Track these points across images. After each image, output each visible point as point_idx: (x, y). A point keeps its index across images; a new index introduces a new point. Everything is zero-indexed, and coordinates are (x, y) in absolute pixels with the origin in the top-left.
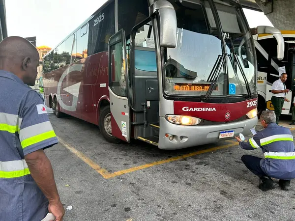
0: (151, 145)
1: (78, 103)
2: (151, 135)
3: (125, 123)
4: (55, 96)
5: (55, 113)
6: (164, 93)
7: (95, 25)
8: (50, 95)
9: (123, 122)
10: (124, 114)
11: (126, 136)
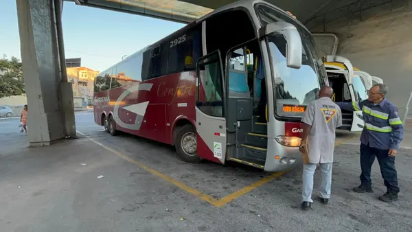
0: (250, 166)
1: (143, 122)
2: (244, 155)
3: (220, 144)
4: (110, 114)
5: (108, 131)
6: (275, 113)
7: (171, 46)
8: (104, 114)
9: (215, 143)
10: (219, 134)
11: (220, 157)
